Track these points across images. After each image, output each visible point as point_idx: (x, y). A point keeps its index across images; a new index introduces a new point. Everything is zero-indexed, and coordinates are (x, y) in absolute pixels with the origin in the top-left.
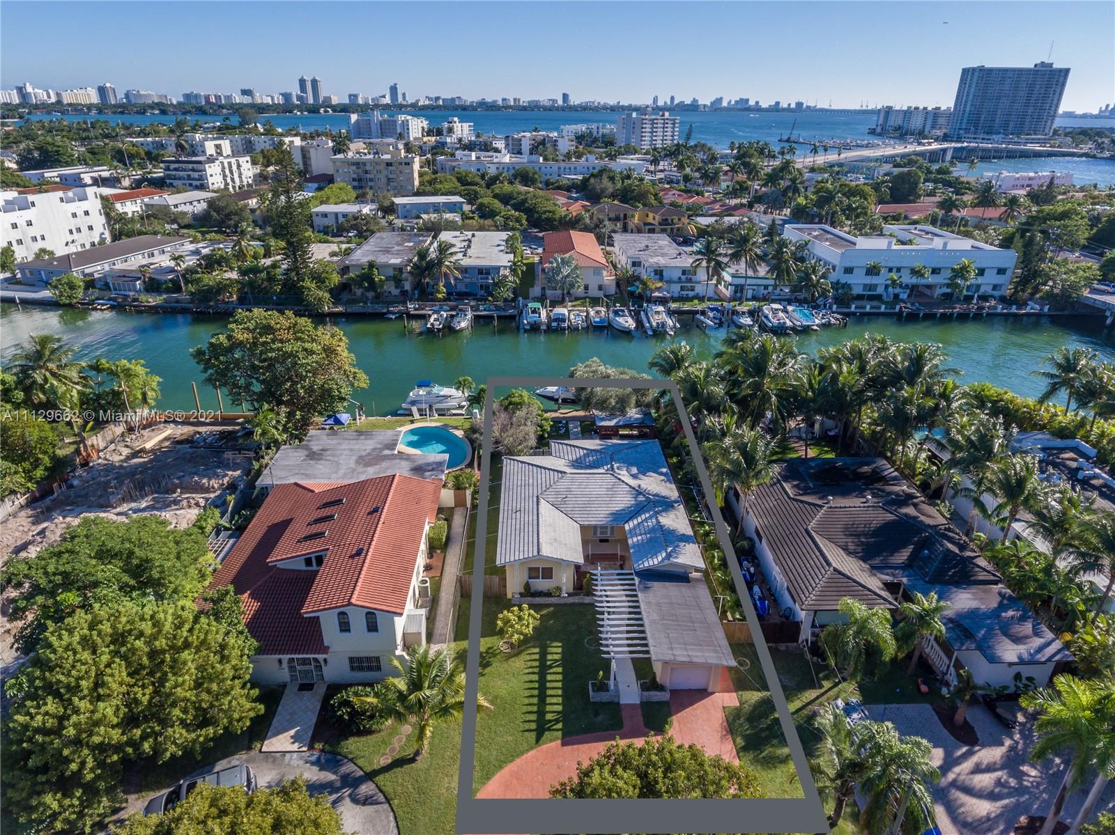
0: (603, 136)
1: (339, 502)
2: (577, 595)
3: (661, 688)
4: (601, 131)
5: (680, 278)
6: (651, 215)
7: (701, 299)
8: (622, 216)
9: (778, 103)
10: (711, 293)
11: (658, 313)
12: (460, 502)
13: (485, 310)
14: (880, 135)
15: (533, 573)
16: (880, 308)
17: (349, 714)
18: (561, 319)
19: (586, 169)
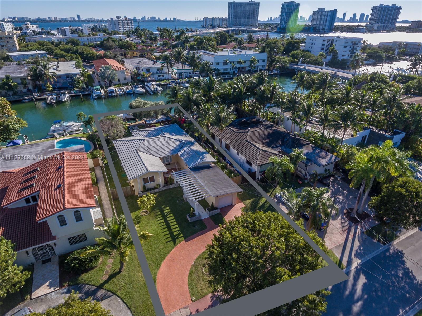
0: (102, 28)
1: (36, 170)
2: (166, 186)
3: (216, 208)
4: (101, 26)
5: (157, 72)
6: (135, 53)
7: (168, 80)
8: (123, 54)
9: (166, 18)
10: (170, 78)
11: (153, 85)
12: (96, 164)
13: (74, 93)
14: (205, 28)
15: (146, 181)
16: (230, 76)
17: (78, 263)
18: (112, 92)
19: (100, 39)
